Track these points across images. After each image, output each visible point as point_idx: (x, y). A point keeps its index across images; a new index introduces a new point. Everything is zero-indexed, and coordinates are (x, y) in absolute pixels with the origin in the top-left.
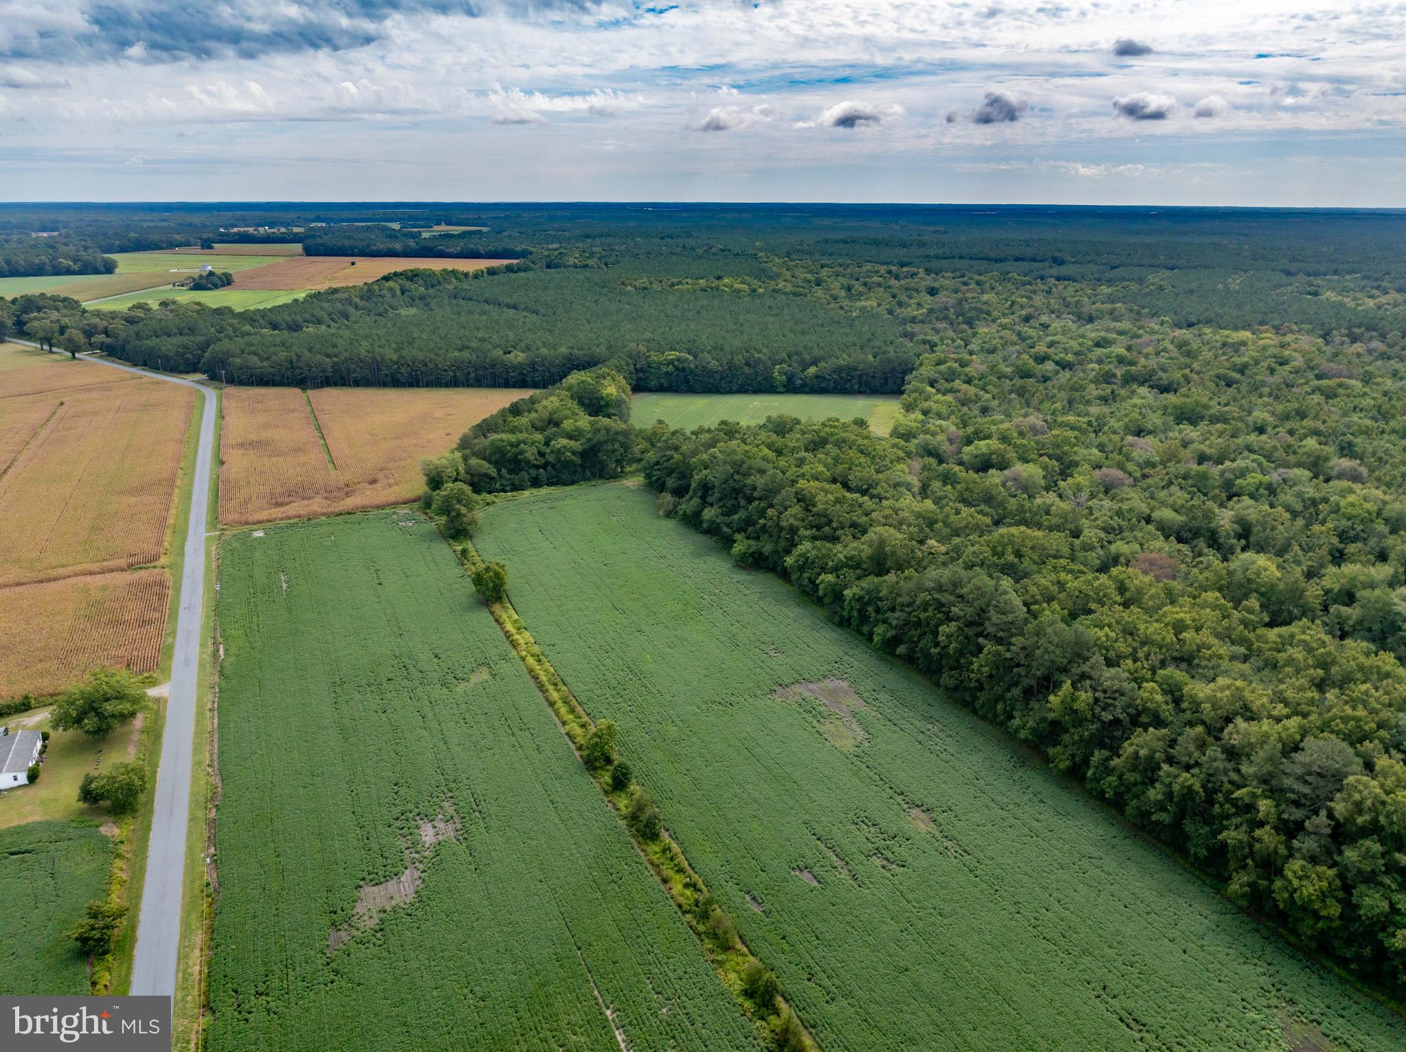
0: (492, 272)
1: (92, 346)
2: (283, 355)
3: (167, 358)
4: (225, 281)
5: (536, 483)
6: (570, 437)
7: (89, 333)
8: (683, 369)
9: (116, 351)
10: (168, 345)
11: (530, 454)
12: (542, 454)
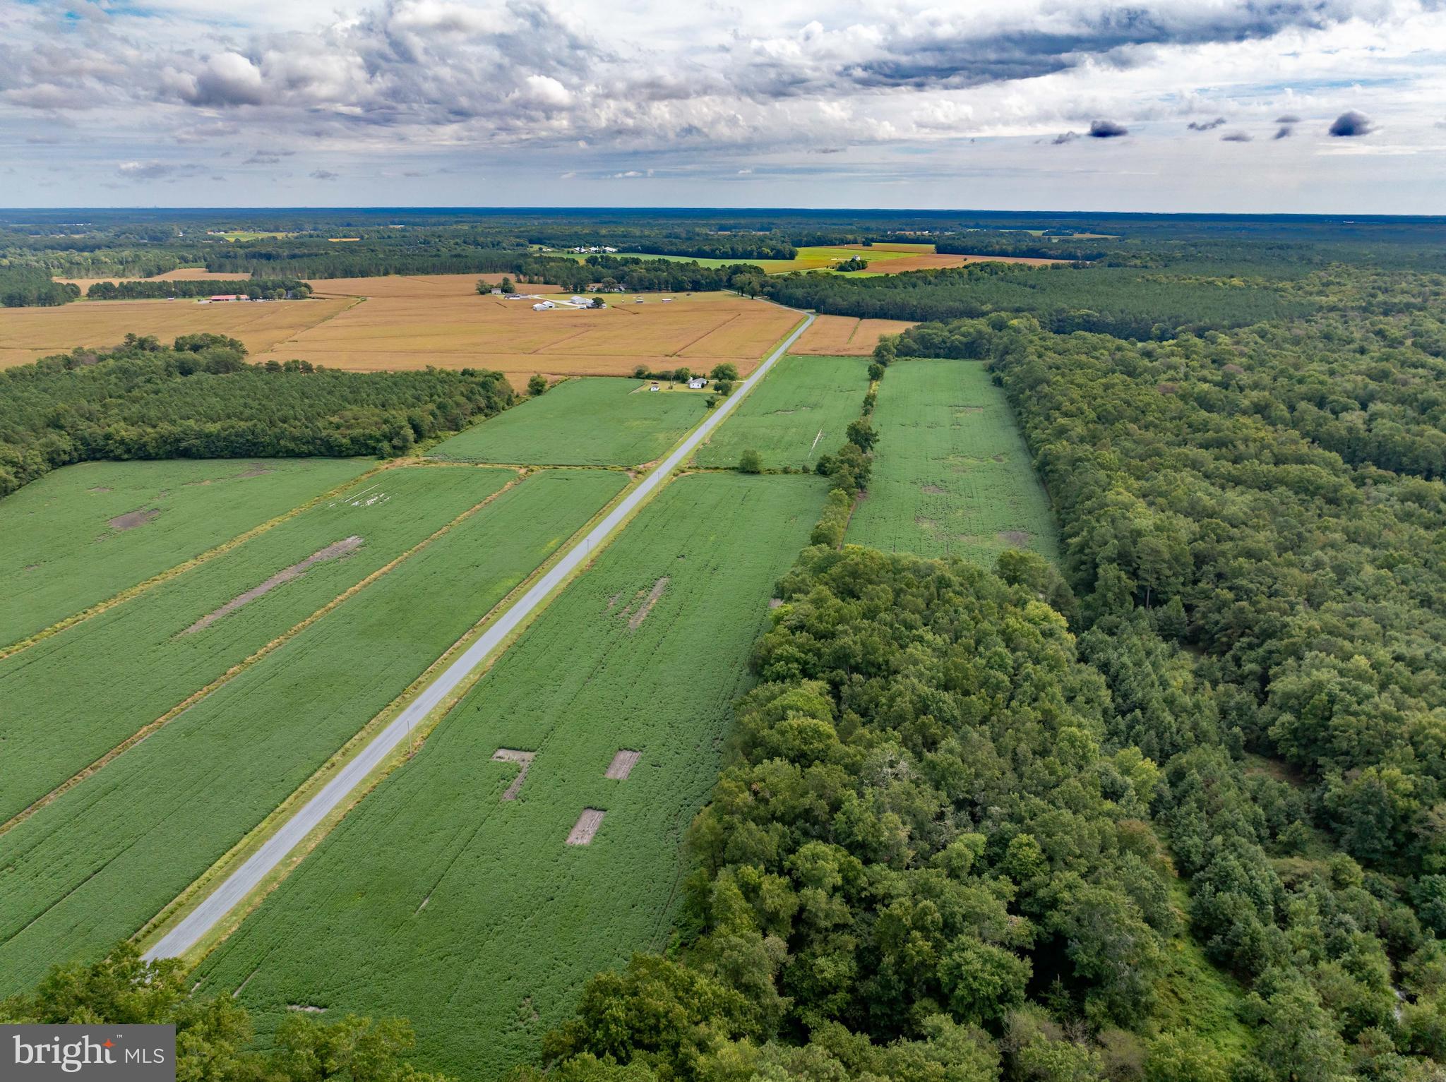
0: (1055, 267)
1: (762, 294)
2: (854, 298)
3: (797, 299)
4: (862, 266)
5: (937, 356)
6: (963, 335)
7: (763, 286)
8: (1088, 322)
9: (775, 297)
10: (799, 293)
11: (937, 340)
12: (944, 342)
